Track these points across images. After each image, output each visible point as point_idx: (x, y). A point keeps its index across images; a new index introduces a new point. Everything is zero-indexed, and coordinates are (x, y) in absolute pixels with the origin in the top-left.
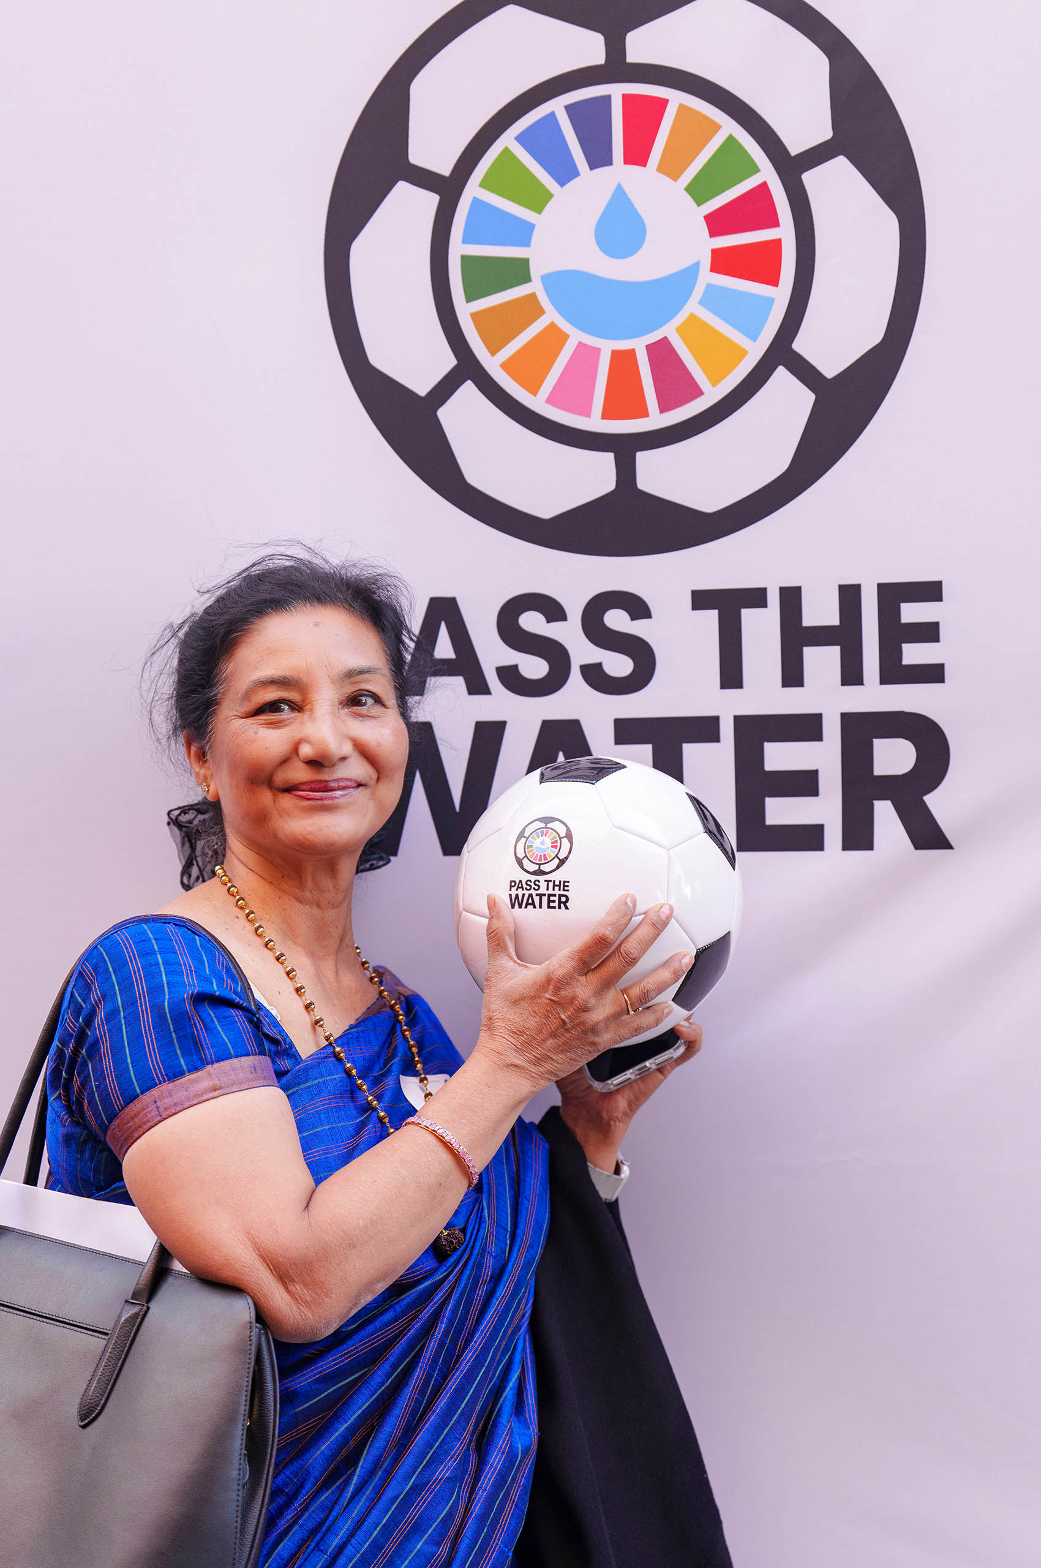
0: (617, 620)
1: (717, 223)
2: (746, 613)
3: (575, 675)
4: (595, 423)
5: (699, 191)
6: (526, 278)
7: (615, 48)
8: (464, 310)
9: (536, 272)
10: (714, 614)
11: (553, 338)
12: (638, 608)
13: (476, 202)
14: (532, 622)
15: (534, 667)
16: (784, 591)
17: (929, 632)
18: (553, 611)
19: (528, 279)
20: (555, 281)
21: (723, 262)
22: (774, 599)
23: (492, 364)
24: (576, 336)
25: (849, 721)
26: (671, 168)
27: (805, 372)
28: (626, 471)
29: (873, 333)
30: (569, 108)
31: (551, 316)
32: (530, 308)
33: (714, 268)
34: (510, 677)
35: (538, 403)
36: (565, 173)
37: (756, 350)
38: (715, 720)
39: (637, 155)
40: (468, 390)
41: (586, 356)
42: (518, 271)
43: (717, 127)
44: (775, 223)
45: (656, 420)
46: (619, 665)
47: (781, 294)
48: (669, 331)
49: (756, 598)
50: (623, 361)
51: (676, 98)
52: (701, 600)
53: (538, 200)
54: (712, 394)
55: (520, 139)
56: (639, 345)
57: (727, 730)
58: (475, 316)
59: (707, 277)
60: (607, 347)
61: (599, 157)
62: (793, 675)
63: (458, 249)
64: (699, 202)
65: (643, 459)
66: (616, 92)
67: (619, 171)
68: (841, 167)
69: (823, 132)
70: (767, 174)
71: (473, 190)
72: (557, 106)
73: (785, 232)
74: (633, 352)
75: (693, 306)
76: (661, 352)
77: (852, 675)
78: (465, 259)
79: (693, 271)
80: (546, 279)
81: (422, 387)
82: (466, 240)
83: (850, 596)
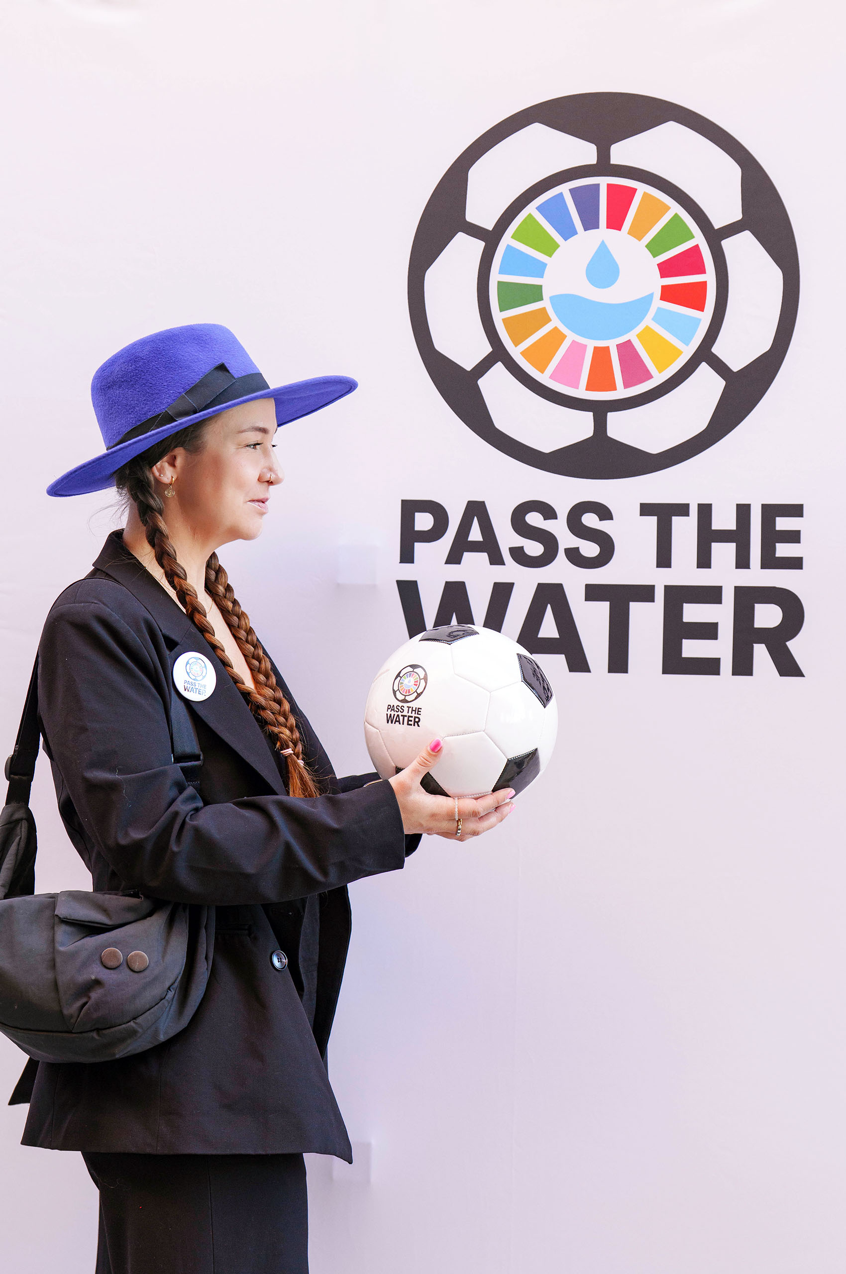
0: (590, 520)
1: (666, 269)
2: (676, 520)
3: (561, 554)
4: (581, 392)
5: (654, 248)
6: (541, 298)
7: (604, 154)
8: (498, 317)
9: (546, 294)
10: (654, 519)
11: (556, 337)
12: (604, 513)
13: (509, 247)
14: (534, 519)
15: (534, 549)
16: (700, 506)
17: (794, 537)
18: (549, 512)
19: (541, 299)
20: (559, 301)
21: (668, 294)
22: (694, 511)
23: (515, 352)
24: (571, 337)
25: (740, 592)
26: (637, 233)
27: (719, 367)
28: (600, 424)
29: (764, 344)
30: (573, 191)
31: (555, 322)
32: (542, 317)
33: (663, 298)
34: (518, 554)
35: (544, 378)
36: (568, 232)
37: (688, 352)
38: (652, 588)
39: (615, 223)
40: (499, 367)
41: (577, 349)
42: (535, 293)
43: (667, 208)
44: (702, 271)
45: (621, 392)
46: (590, 549)
47: (705, 317)
48: (632, 336)
49: (682, 510)
50: (601, 354)
51: (642, 188)
52: (646, 509)
53: (550, 248)
54: (658, 378)
55: (539, 208)
56: (612, 345)
57: (660, 595)
58: (505, 321)
59: (658, 303)
60: (591, 345)
61: (590, 223)
62: (704, 561)
63: (496, 277)
64: (655, 255)
65: (612, 417)
66: (603, 182)
67: (603, 233)
68: (746, 238)
69: (736, 215)
70: (699, 239)
71: (507, 240)
72: (564, 189)
73: (710, 277)
74: (608, 348)
75: (648, 321)
76: (626, 350)
77: (743, 562)
78: (500, 284)
79: (649, 299)
80: (552, 298)
81: (468, 364)
82: (501, 272)
83: (743, 511)
